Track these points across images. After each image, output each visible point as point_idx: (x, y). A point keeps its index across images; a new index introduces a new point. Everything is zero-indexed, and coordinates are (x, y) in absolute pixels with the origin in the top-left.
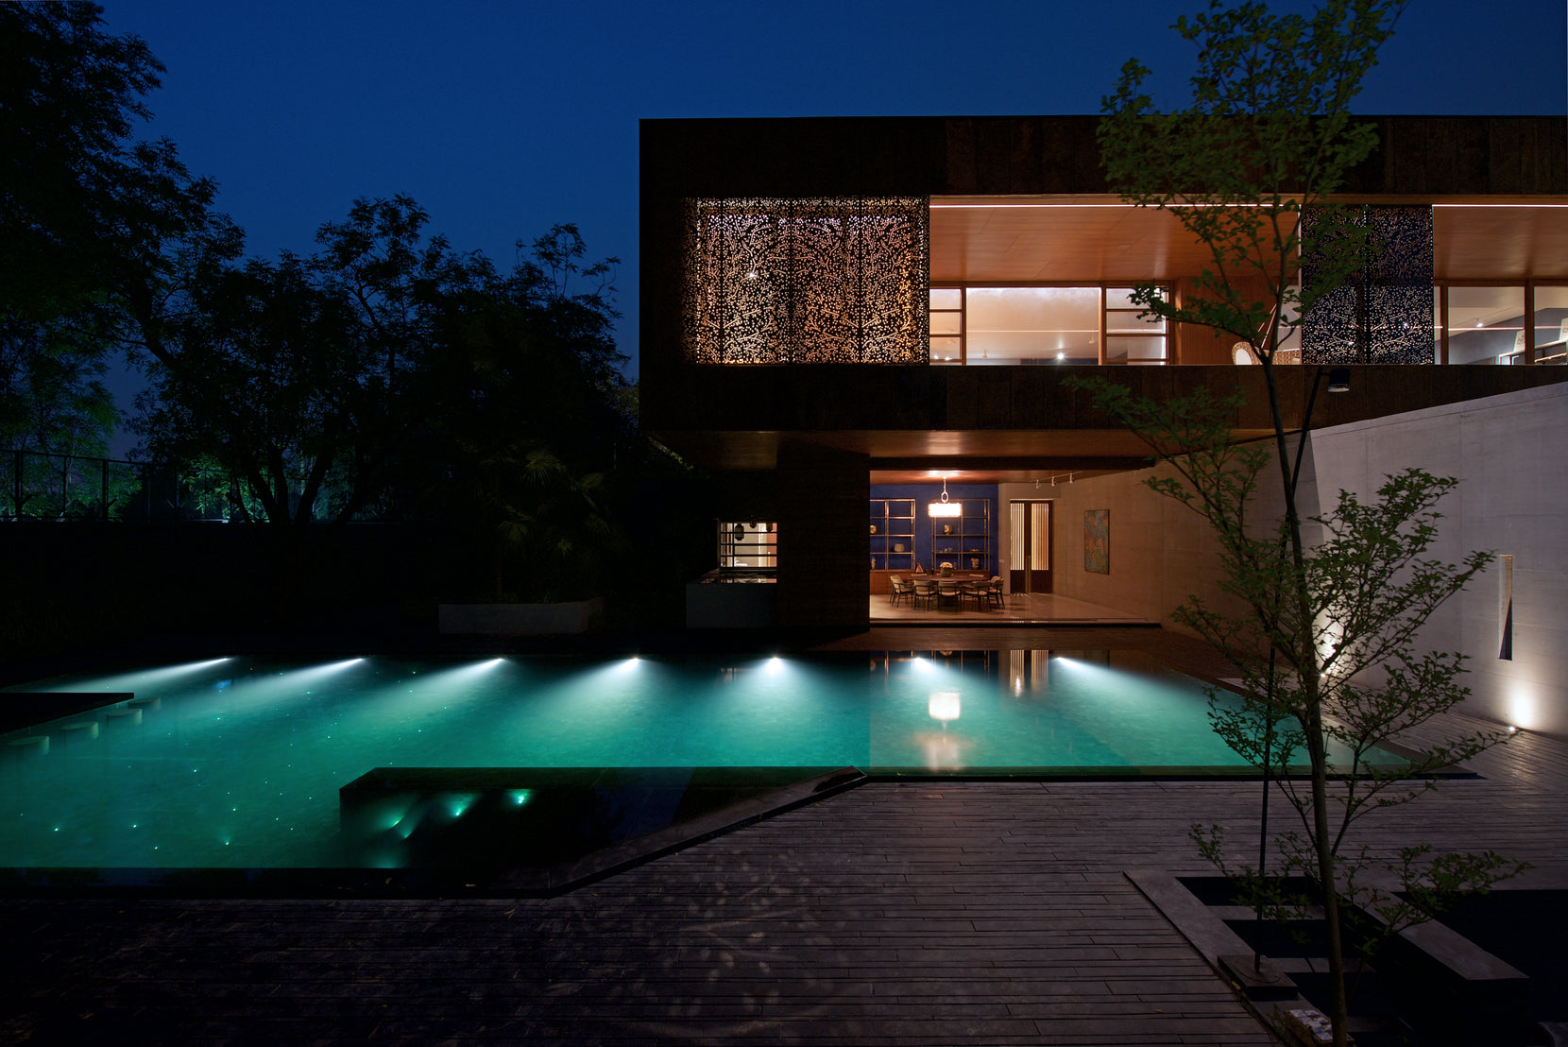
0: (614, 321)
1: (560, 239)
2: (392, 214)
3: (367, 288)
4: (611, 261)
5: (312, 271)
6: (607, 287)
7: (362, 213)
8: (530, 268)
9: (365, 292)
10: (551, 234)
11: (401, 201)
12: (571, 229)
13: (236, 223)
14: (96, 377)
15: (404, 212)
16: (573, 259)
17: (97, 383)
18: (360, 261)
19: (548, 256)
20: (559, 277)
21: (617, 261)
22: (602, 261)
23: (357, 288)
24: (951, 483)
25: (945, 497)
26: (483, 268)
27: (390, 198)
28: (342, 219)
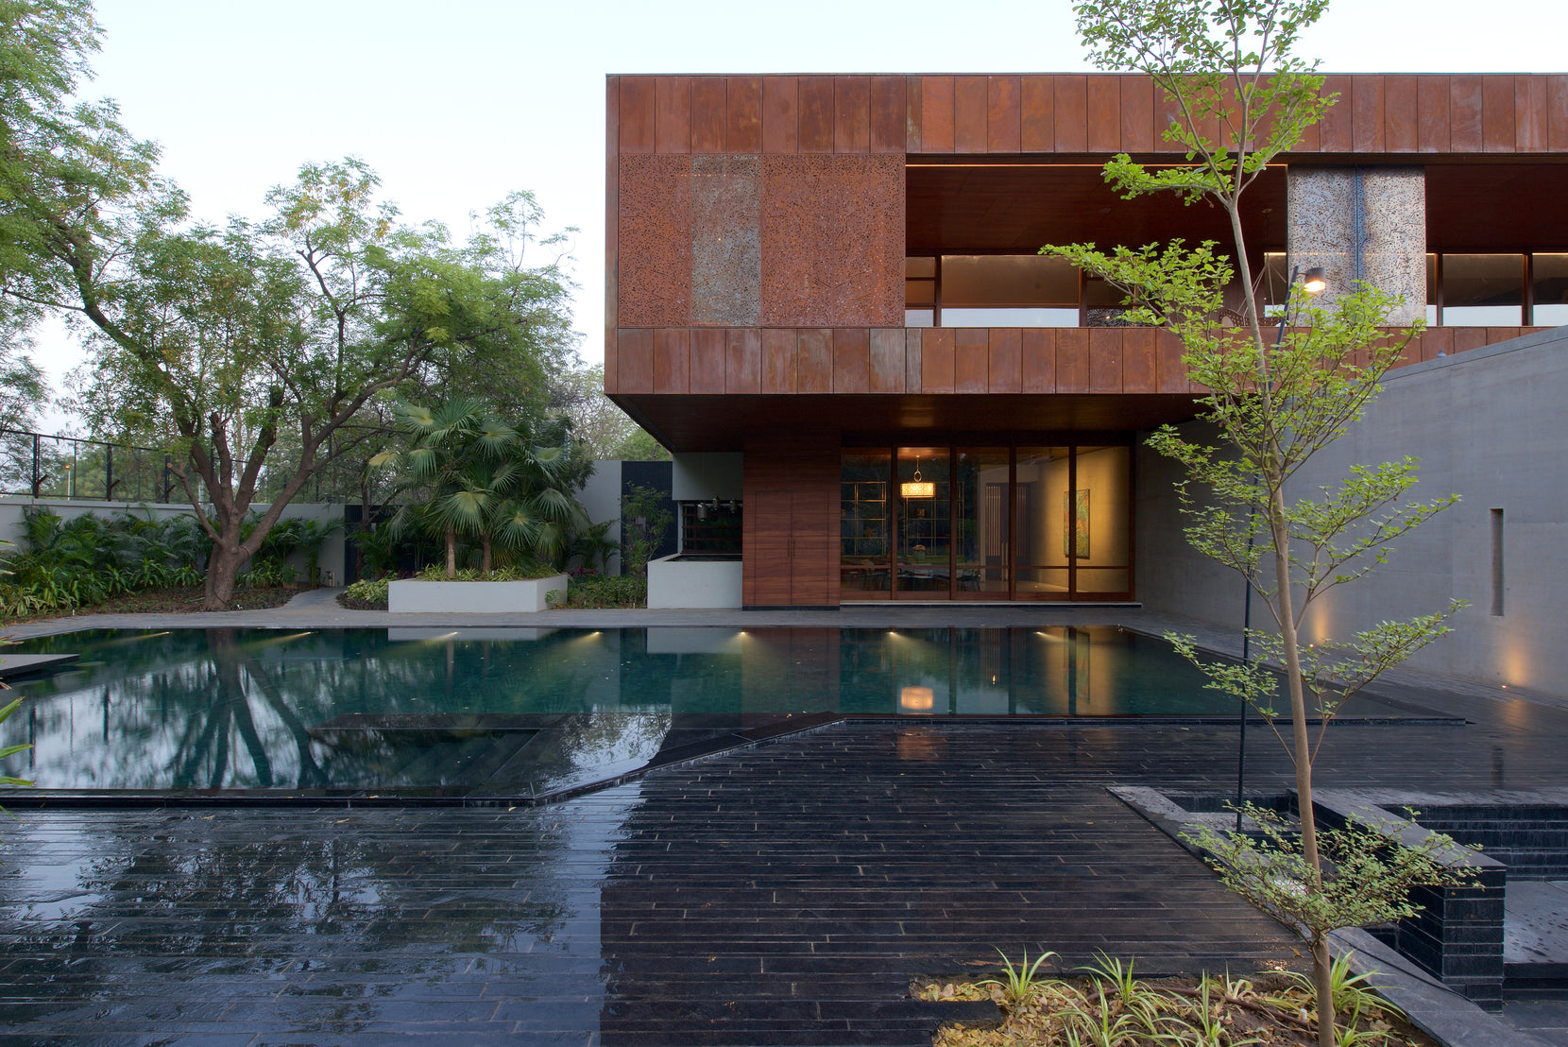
0: (573, 292)
1: (517, 208)
2: (340, 178)
3: (318, 252)
4: (570, 229)
5: (261, 236)
6: (564, 257)
7: (310, 176)
8: (484, 239)
9: (316, 257)
10: (505, 202)
11: (351, 163)
12: (528, 196)
13: (179, 187)
14: (25, 352)
15: (355, 176)
16: (531, 227)
17: (25, 358)
18: (311, 225)
19: (503, 224)
20: (516, 245)
21: (577, 230)
22: (561, 231)
23: (307, 252)
24: (924, 462)
25: (918, 477)
26: (440, 235)
27: (341, 162)
28: (291, 182)
